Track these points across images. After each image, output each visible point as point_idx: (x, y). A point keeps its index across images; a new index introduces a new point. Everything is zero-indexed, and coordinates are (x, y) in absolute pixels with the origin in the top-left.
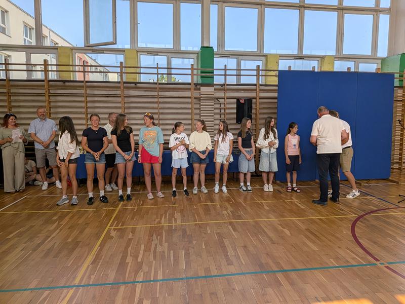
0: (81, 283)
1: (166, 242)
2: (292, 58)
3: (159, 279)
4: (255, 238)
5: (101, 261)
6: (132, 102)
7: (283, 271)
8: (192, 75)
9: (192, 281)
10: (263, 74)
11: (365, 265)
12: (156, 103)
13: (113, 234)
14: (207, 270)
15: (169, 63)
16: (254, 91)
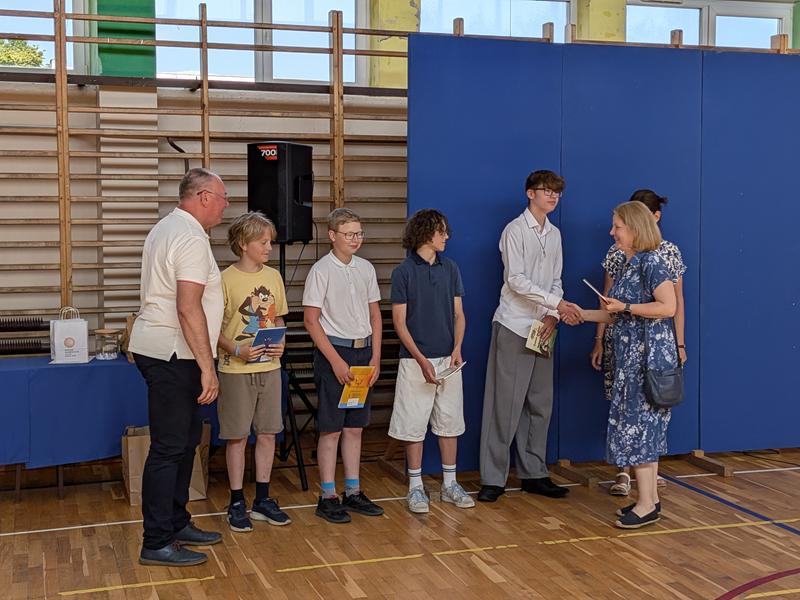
16: (321, 114)
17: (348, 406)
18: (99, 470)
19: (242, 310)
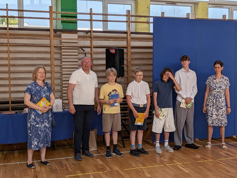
8: (51, 19)
16: (124, 40)
17: (138, 124)
18: (63, 142)
19: (108, 95)
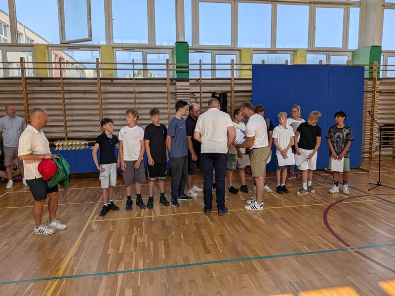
0: (65, 275)
1: (145, 233)
2: (265, 52)
3: (140, 269)
4: (232, 227)
5: (84, 253)
6: (109, 98)
7: (259, 258)
8: (168, 70)
9: (172, 270)
10: (238, 68)
11: (336, 250)
12: (133, 98)
13: (94, 227)
14: (186, 259)
15: (145, 58)
16: (228, 85)
